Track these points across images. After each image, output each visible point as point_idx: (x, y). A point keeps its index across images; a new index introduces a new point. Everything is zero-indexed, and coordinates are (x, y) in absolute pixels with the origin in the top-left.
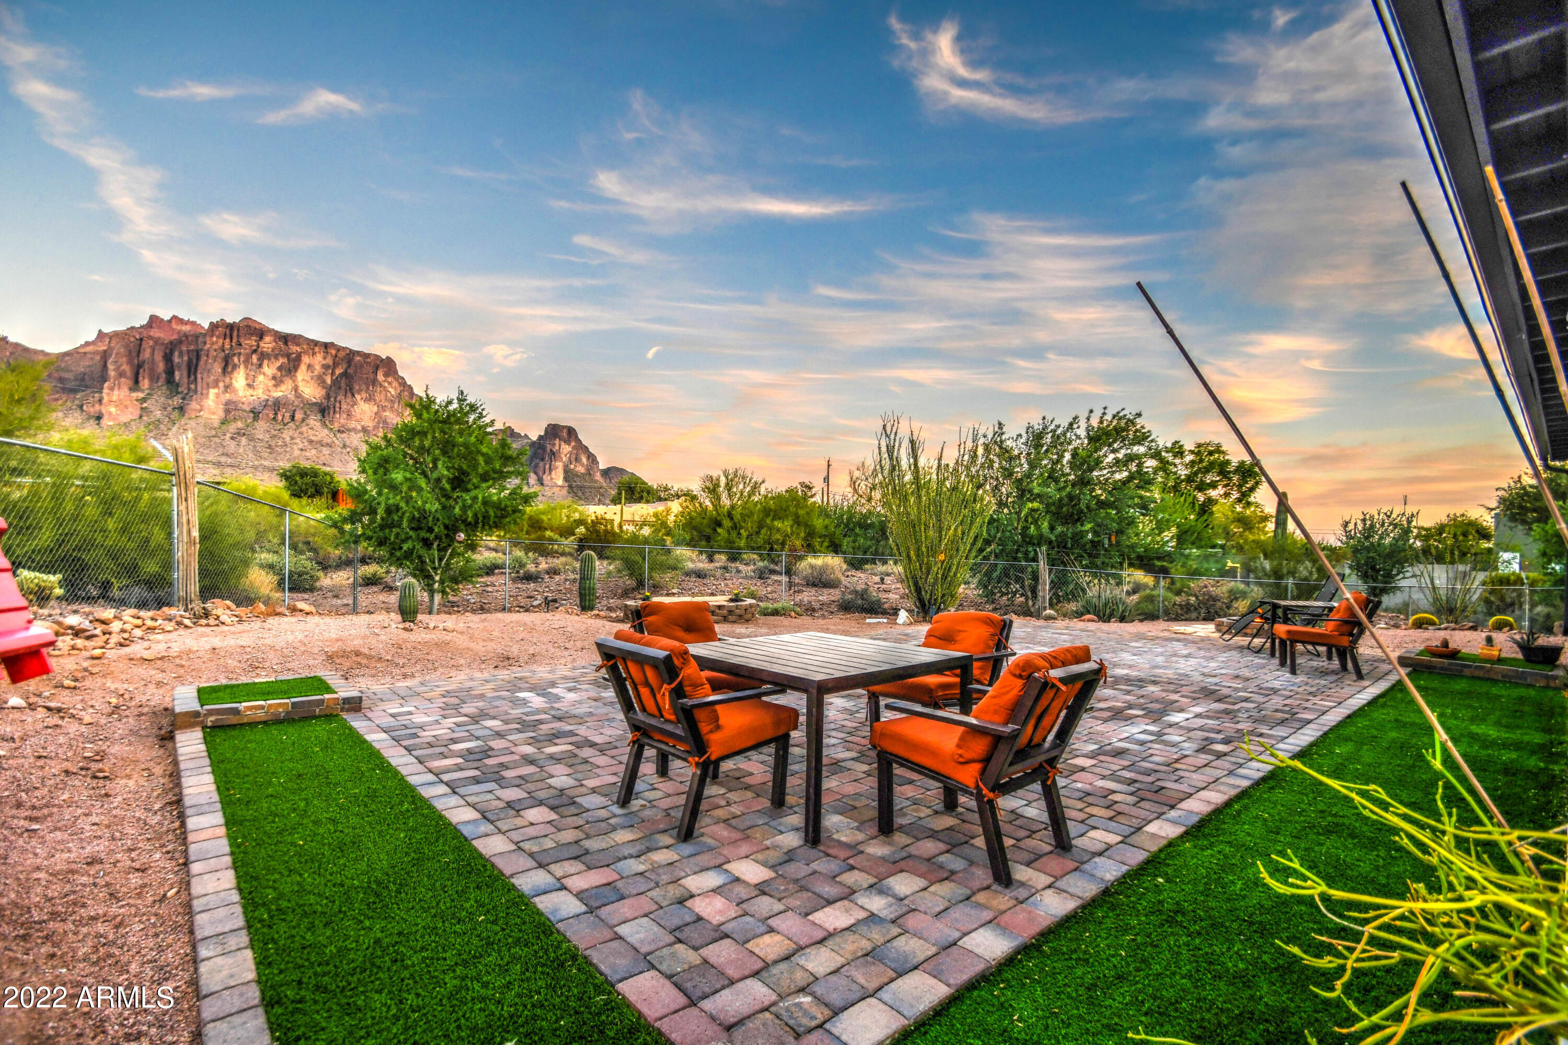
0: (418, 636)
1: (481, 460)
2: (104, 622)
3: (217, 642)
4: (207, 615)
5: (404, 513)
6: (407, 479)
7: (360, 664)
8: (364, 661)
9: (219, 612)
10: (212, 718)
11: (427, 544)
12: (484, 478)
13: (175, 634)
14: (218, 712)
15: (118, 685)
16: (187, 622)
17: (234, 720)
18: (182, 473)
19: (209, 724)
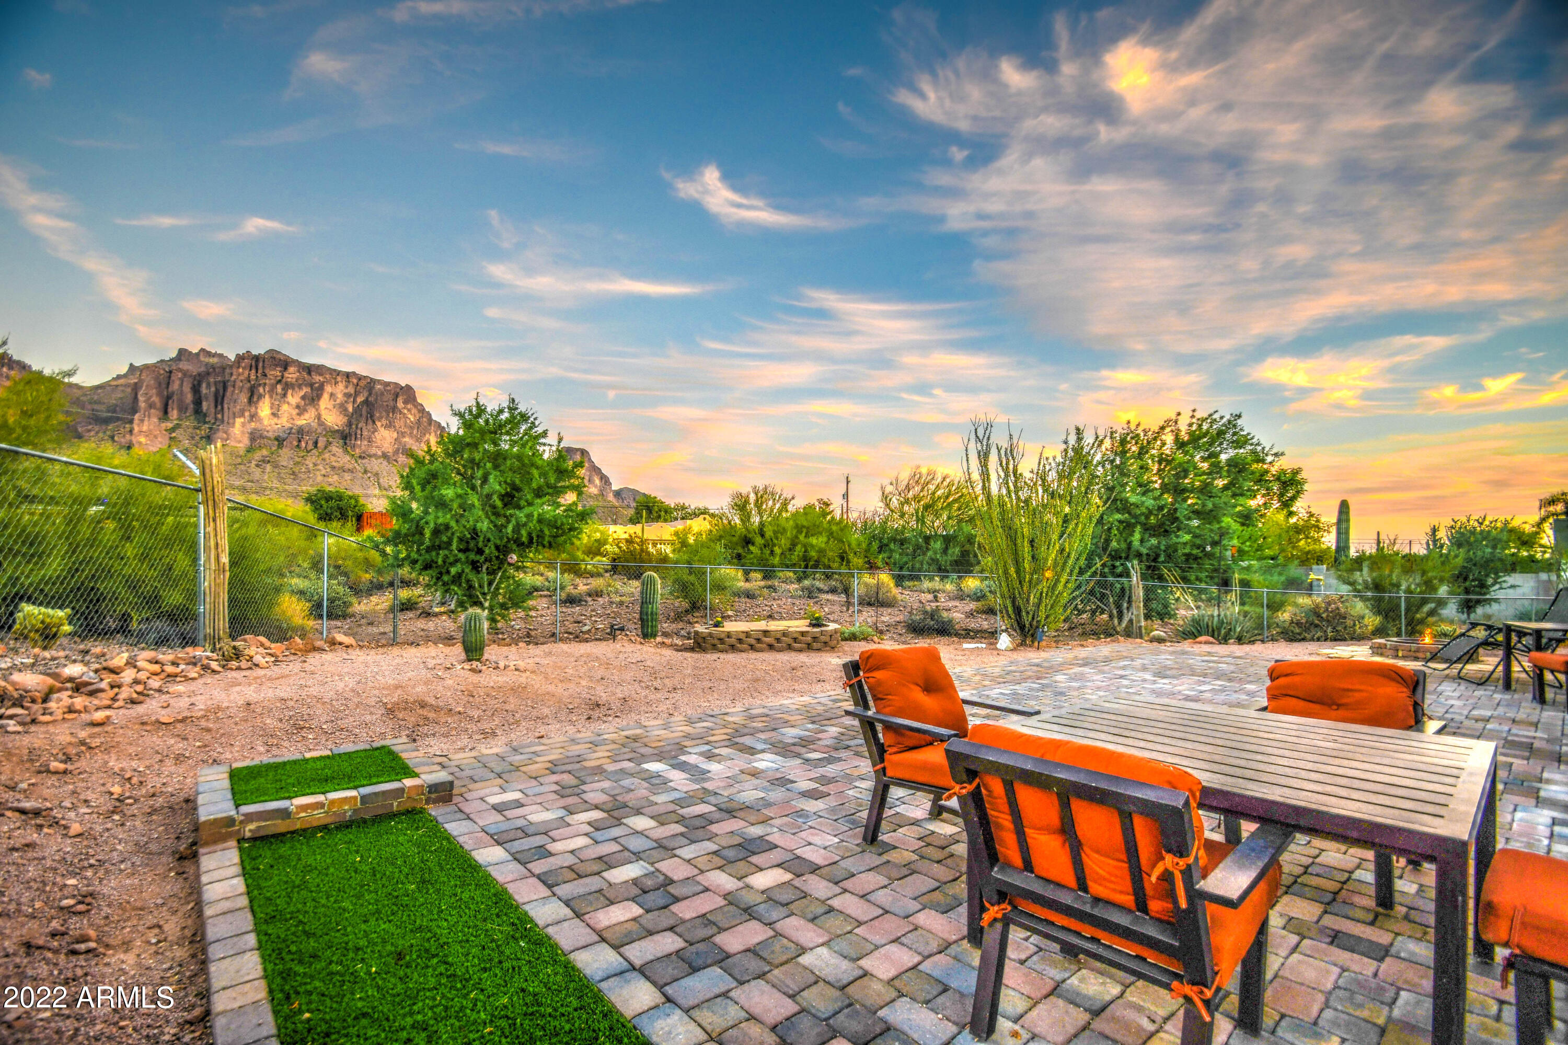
0: (489, 679)
1: (535, 473)
2: (113, 671)
3: (251, 693)
4: (238, 655)
5: (453, 534)
6: (459, 496)
7: (426, 718)
8: (432, 715)
9: (252, 651)
10: (252, 826)
11: (475, 567)
12: (539, 493)
13: (201, 681)
14: (261, 816)
15: (124, 764)
16: (214, 665)
17: (282, 826)
18: (209, 489)
19: (248, 835)
